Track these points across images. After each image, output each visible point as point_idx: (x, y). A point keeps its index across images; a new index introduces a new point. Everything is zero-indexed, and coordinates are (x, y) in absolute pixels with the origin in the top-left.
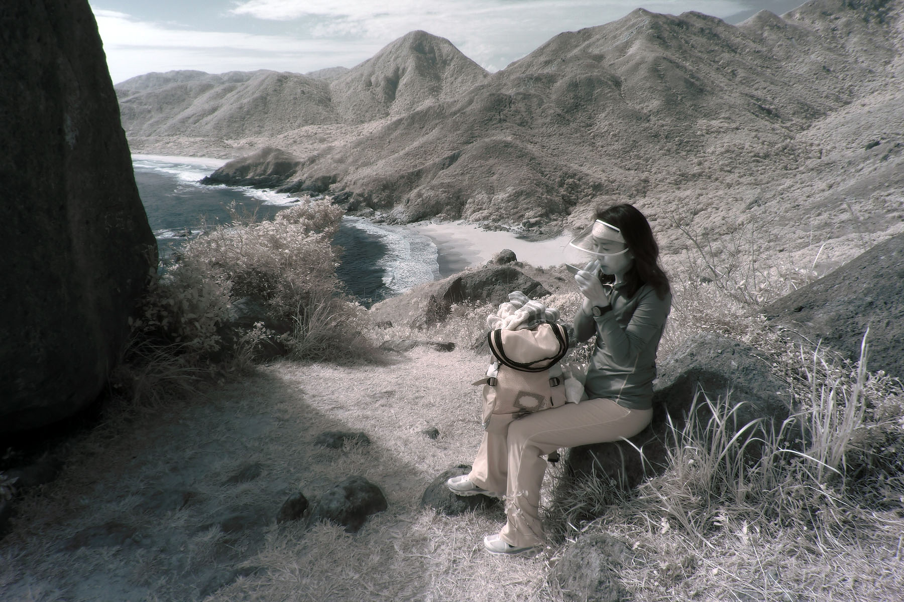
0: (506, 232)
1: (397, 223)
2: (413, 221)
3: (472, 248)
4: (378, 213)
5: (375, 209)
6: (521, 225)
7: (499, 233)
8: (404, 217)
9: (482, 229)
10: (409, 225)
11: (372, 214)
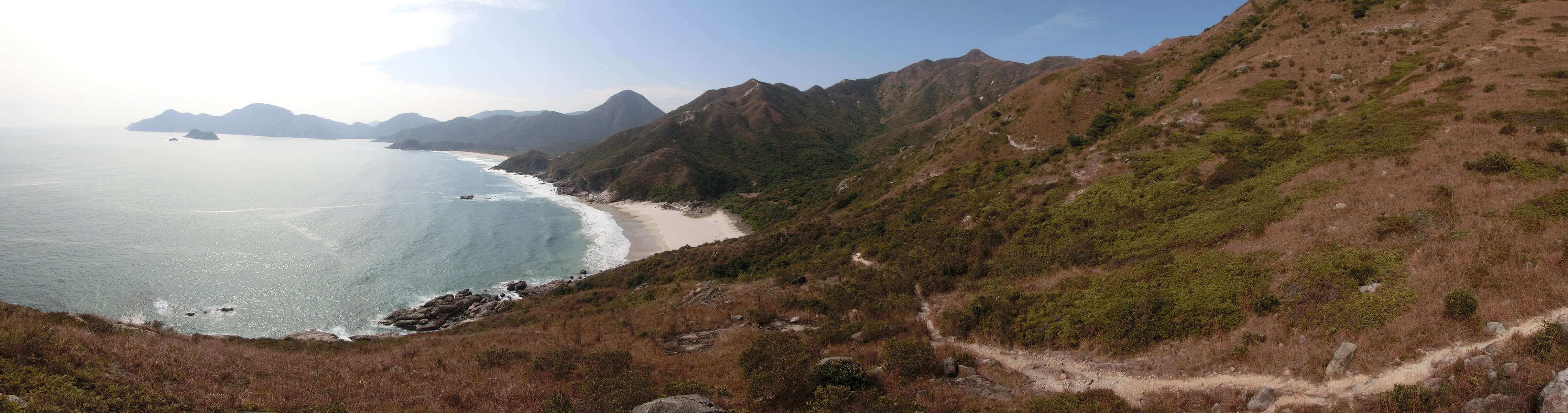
0: (676, 211)
1: (603, 202)
2: (613, 202)
3: (652, 222)
4: (591, 195)
5: (589, 193)
6: (687, 207)
7: (671, 211)
8: (608, 199)
9: (660, 208)
10: (611, 204)
11: (587, 195)
